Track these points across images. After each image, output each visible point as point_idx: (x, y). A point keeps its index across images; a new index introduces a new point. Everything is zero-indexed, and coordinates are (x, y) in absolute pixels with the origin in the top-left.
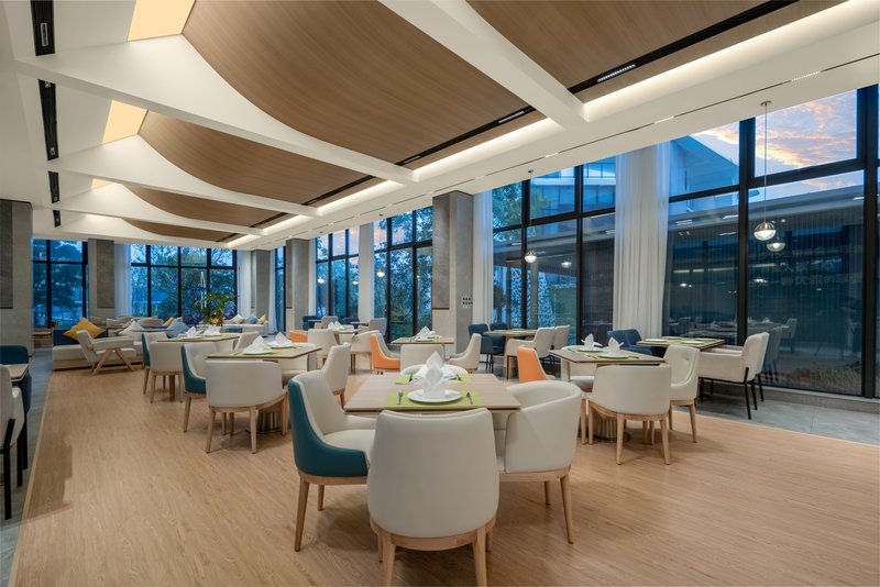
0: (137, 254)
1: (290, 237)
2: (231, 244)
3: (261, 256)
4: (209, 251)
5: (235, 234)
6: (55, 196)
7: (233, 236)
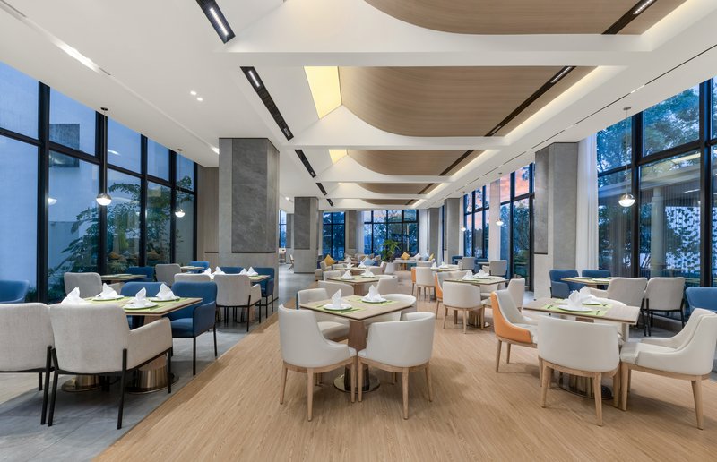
0: (367, 216)
1: (445, 198)
2: (414, 206)
3: (433, 212)
4: (403, 211)
5: (412, 200)
6: (324, 192)
7: (411, 201)
